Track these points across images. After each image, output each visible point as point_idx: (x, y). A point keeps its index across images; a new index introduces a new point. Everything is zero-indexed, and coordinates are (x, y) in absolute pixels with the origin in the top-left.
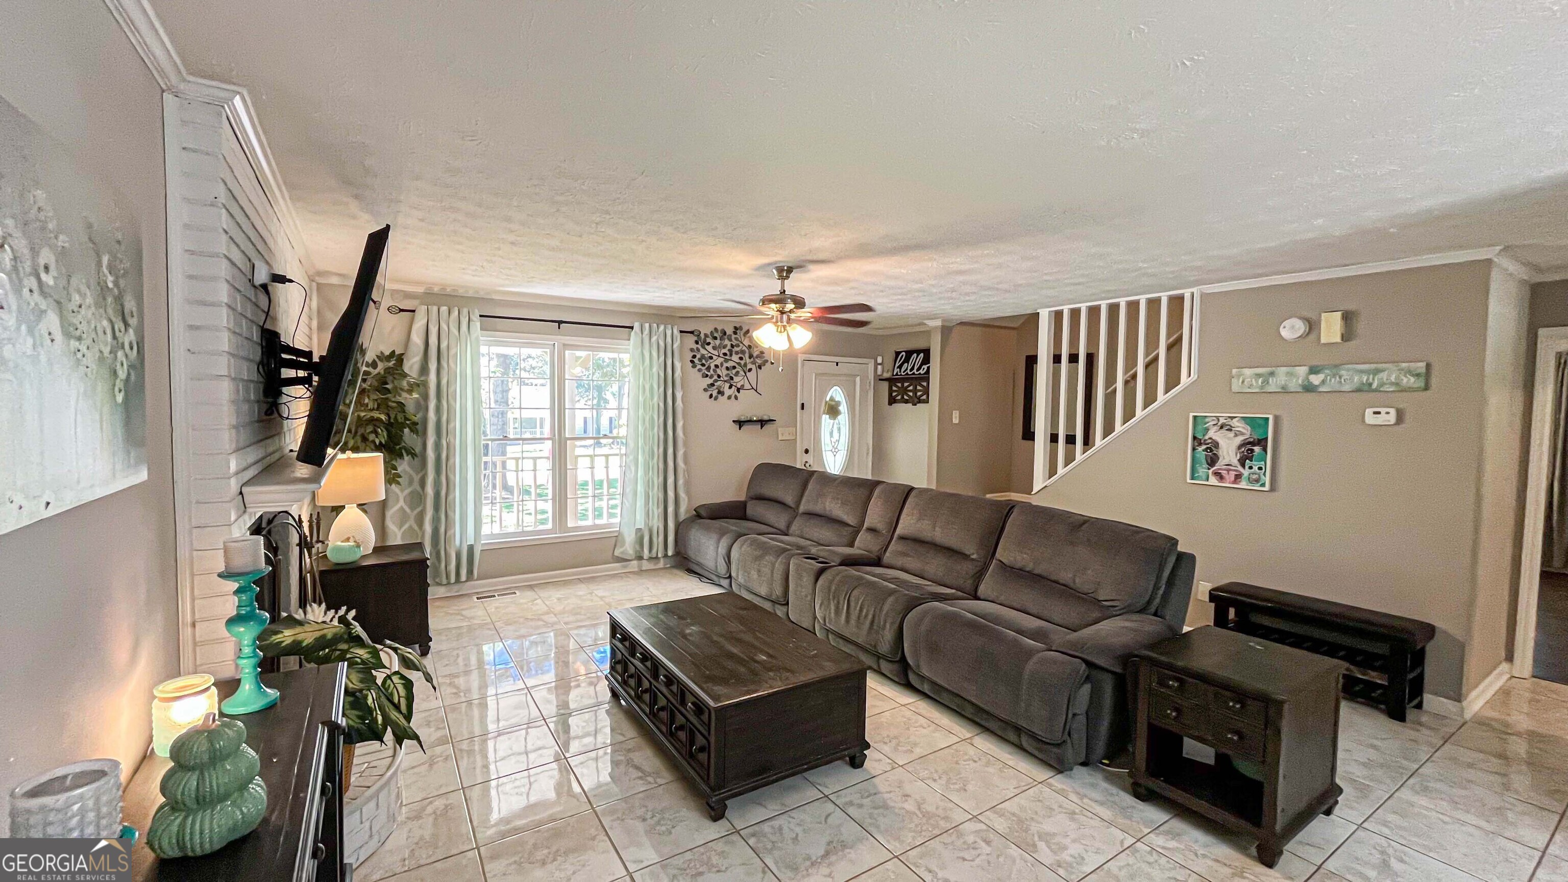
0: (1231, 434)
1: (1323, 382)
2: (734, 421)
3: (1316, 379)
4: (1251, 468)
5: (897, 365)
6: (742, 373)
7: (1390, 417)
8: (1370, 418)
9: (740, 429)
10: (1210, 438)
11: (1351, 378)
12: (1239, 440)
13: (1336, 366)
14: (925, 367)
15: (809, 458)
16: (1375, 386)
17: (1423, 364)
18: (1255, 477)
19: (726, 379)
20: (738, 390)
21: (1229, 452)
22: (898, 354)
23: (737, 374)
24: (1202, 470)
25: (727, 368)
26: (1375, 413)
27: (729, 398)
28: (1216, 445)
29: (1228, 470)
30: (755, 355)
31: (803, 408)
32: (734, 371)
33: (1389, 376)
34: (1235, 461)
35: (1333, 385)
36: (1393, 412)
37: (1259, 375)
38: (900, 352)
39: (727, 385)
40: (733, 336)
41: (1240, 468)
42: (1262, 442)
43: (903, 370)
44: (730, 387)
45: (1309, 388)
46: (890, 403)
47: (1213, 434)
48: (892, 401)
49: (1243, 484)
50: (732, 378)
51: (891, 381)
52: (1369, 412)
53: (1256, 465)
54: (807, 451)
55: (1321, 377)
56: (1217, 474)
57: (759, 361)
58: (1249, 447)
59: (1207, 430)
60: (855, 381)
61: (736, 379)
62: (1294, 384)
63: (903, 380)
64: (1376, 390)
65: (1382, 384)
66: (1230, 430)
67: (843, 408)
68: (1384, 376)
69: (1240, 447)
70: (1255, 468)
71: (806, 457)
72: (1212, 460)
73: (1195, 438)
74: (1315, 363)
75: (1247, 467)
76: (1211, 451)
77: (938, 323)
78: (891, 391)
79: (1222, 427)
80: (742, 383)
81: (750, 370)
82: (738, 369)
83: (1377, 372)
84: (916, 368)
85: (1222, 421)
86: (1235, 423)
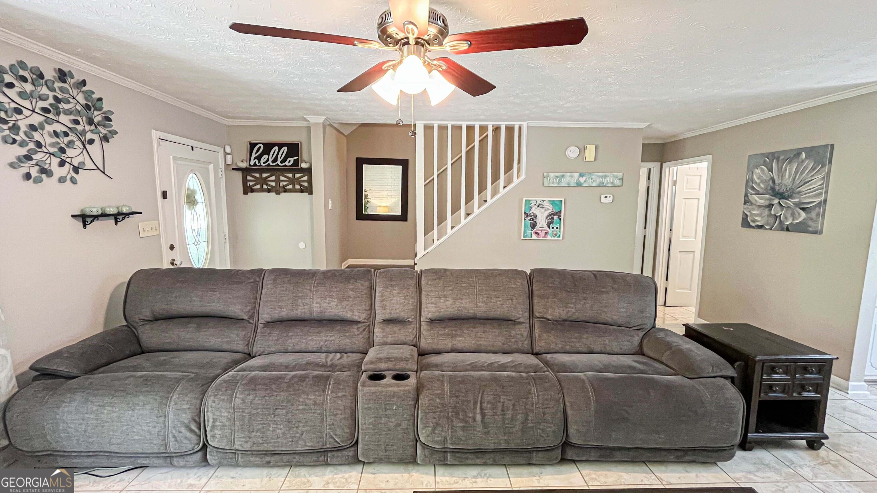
0: (543, 210)
1: (585, 181)
2: (73, 216)
3: (582, 180)
4: (553, 228)
5: (254, 156)
6: (78, 144)
7: (610, 200)
8: (603, 200)
9: (85, 226)
10: (533, 213)
11: (596, 179)
12: (547, 213)
13: (590, 173)
14: (292, 160)
15: (176, 255)
16: (604, 184)
17: (621, 174)
18: (555, 233)
19: (52, 150)
20: (76, 170)
21: (542, 221)
22: (252, 145)
23: (70, 144)
24: (529, 231)
25: (56, 134)
26: (606, 197)
27: (62, 180)
28: (536, 216)
29: (542, 230)
30: (96, 120)
31: (165, 195)
32: (66, 140)
33: (610, 179)
34: (545, 225)
35: (589, 182)
36: (611, 196)
37: (557, 177)
38: (257, 144)
39: (55, 161)
40: (58, 85)
41: (548, 229)
42: (558, 214)
43: (262, 161)
44: (62, 164)
45: (579, 185)
46: (245, 193)
47: (535, 210)
48: (247, 190)
49: (549, 238)
50: (62, 151)
51: (246, 171)
52: (603, 196)
53: (555, 226)
54: (172, 248)
55: (584, 178)
56: (537, 233)
57: (103, 131)
58: (552, 216)
59: (531, 208)
60: (208, 169)
61: (70, 152)
62: (573, 183)
63: (261, 171)
64: (605, 186)
65: (607, 183)
66: (543, 208)
67: (199, 197)
68: (608, 179)
69: (547, 217)
70: (555, 228)
71: (173, 255)
72: (533, 226)
73: (525, 213)
74: (581, 172)
75: (551, 228)
76: (533, 220)
77: (321, 119)
78: (245, 182)
79: (538, 206)
80: (80, 159)
81: (91, 142)
82: (72, 137)
83: (606, 177)
84: (279, 160)
85: (539, 202)
86: (545, 203)
